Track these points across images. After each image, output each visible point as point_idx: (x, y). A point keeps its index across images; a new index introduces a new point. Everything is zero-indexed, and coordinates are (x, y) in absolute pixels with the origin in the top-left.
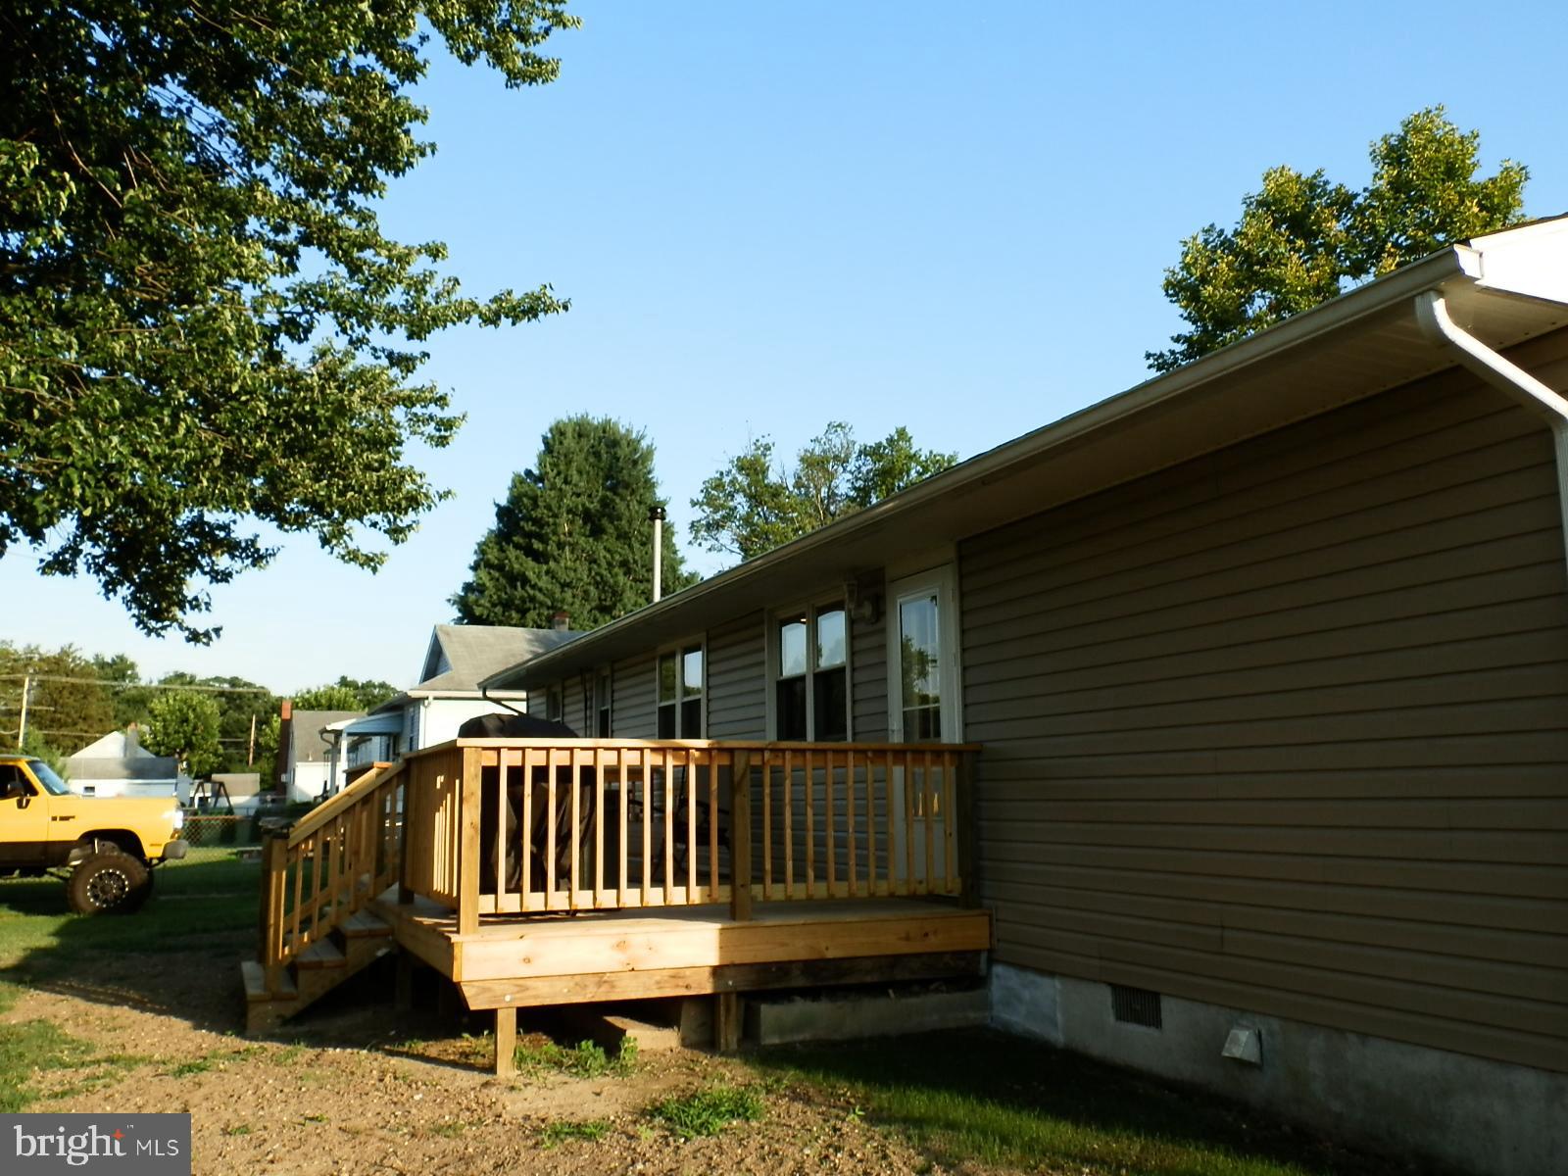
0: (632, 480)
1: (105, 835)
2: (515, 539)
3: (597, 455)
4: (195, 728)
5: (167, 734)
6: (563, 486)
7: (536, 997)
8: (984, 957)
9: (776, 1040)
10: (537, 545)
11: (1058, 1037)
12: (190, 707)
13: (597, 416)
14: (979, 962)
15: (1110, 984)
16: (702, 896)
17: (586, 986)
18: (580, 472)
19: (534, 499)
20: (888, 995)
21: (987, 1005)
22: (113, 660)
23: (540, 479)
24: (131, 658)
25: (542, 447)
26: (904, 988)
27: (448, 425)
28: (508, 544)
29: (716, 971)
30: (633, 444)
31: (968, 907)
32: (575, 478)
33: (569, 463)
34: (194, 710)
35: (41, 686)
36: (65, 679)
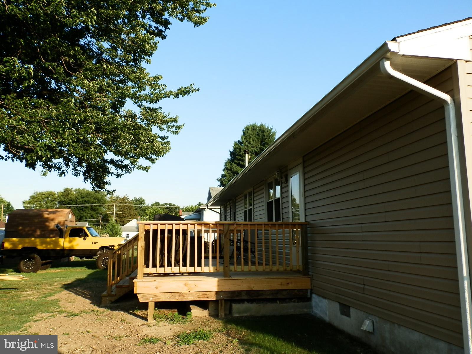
0: (269, 142)
1: (106, 247)
2: (235, 161)
3: (258, 135)
6: (248, 145)
7: (160, 299)
8: (309, 291)
9: (238, 315)
10: (241, 163)
11: (327, 319)
13: (258, 124)
14: (307, 293)
15: (339, 302)
16: (214, 270)
17: (175, 296)
18: (253, 140)
19: (240, 149)
20: (277, 302)
21: (311, 307)
22: (139, 199)
23: (241, 143)
24: (143, 198)
25: (243, 134)
26: (283, 300)
27: (179, 128)
28: (233, 163)
29: (217, 293)
30: (269, 131)
31: (305, 275)
32: (252, 142)
33: (250, 138)
35: (119, 206)
36: (125, 204)
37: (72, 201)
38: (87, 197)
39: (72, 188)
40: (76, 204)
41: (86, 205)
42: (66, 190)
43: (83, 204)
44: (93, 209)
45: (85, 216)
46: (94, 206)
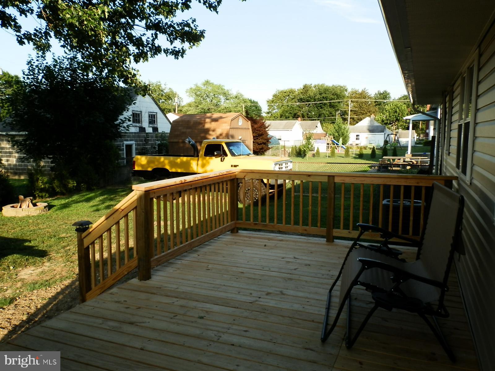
4: (399, 114)
5: (390, 117)
12: (397, 107)
22: (383, 92)
24: (388, 91)
34: (399, 108)
35: (357, 102)
36: (363, 100)
37: (311, 98)
38: (325, 93)
39: (311, 84)
40: (315, 101)
41: (325, 102)
42: (305, 87)
43: (321, 101)
44: (331, 106)
45: (324, 114)
46: (333, 102)
